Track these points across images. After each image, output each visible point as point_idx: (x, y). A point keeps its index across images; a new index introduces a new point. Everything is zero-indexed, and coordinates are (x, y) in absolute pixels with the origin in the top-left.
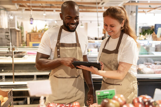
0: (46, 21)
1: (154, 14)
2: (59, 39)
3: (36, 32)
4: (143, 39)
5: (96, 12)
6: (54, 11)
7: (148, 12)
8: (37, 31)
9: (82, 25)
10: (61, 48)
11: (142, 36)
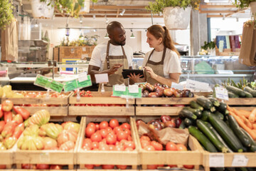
0: (80, 29)
1: (237, 18)
2: (108, 52)
3: (67, 45)
4: (204, 53)
5: (151, 16)
6: (94, 16)
7: (226, 16)
8: (69, 44)
9: (132, 36)
10: (110, 60)
11: (203, 50)
